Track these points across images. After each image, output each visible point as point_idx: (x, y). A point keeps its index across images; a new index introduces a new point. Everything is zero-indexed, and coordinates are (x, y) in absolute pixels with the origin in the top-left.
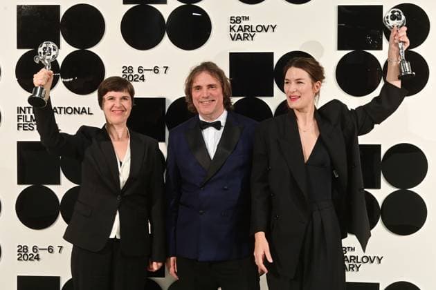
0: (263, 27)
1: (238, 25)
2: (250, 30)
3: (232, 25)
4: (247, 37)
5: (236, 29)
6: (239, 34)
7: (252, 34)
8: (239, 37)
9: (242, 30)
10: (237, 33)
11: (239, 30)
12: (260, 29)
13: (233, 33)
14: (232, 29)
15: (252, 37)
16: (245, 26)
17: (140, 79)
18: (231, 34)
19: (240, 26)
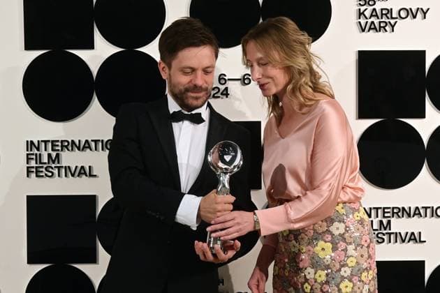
0: (409, 11)
1: (370, 8)
2: (389, 15)
3: (362, 9)
4: (384, 27)
5: (367, 13)
6: (373, 23)
7: (393, 22)
8: (372, 28)
9: (377, 15)
10: (370, 21)
11: (371, 16)
12: (403, 14)
13: (363, 21)
14: (361, 14)
15: (393, 27)
16: (382, 10)
17: (222, 94)
18: (360, 22)
19: (374, 10)
